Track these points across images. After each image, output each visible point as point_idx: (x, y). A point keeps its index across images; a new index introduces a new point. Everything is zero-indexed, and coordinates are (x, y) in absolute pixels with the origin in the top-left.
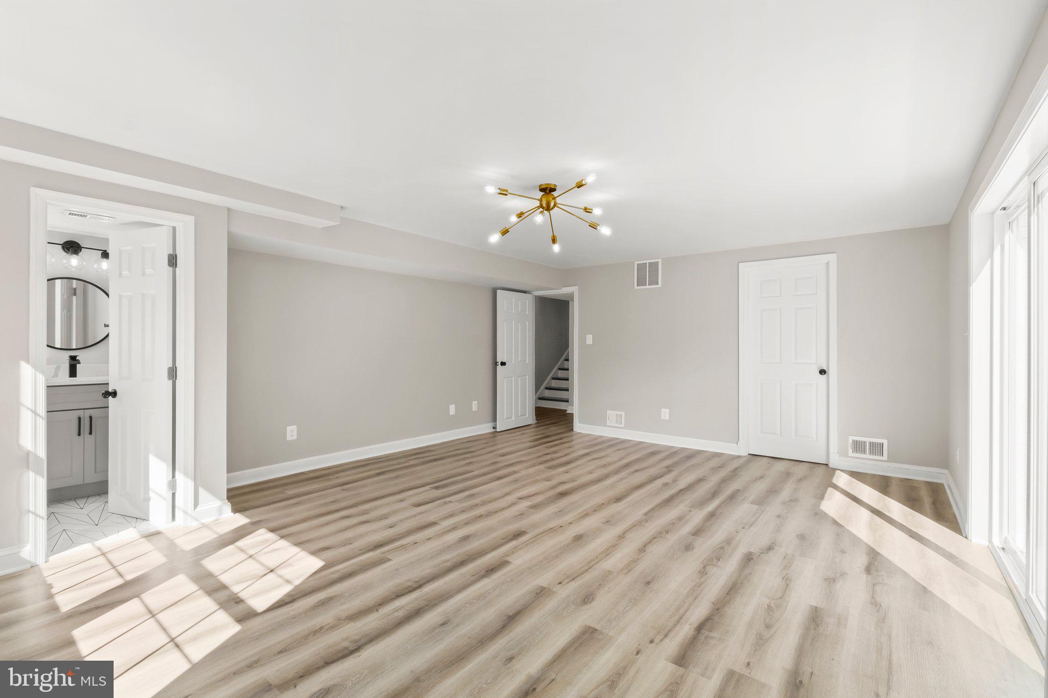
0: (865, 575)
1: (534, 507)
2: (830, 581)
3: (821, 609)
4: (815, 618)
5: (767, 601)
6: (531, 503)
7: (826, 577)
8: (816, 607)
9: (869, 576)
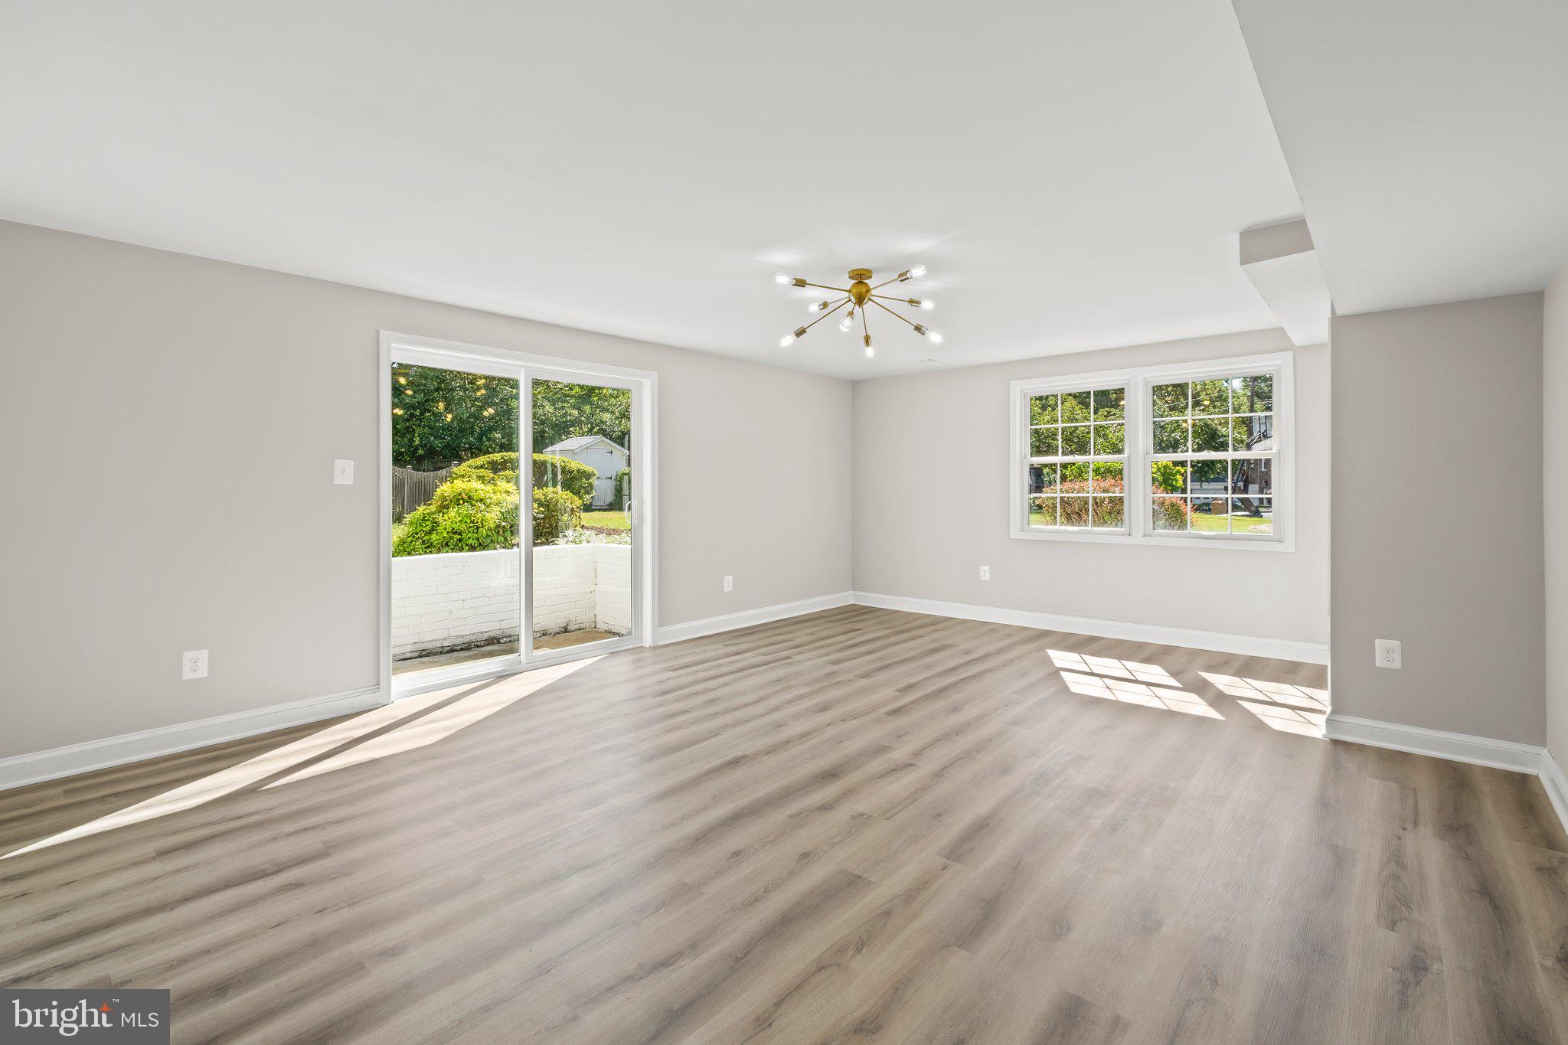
1: (881, 750)
6: (890, 755)
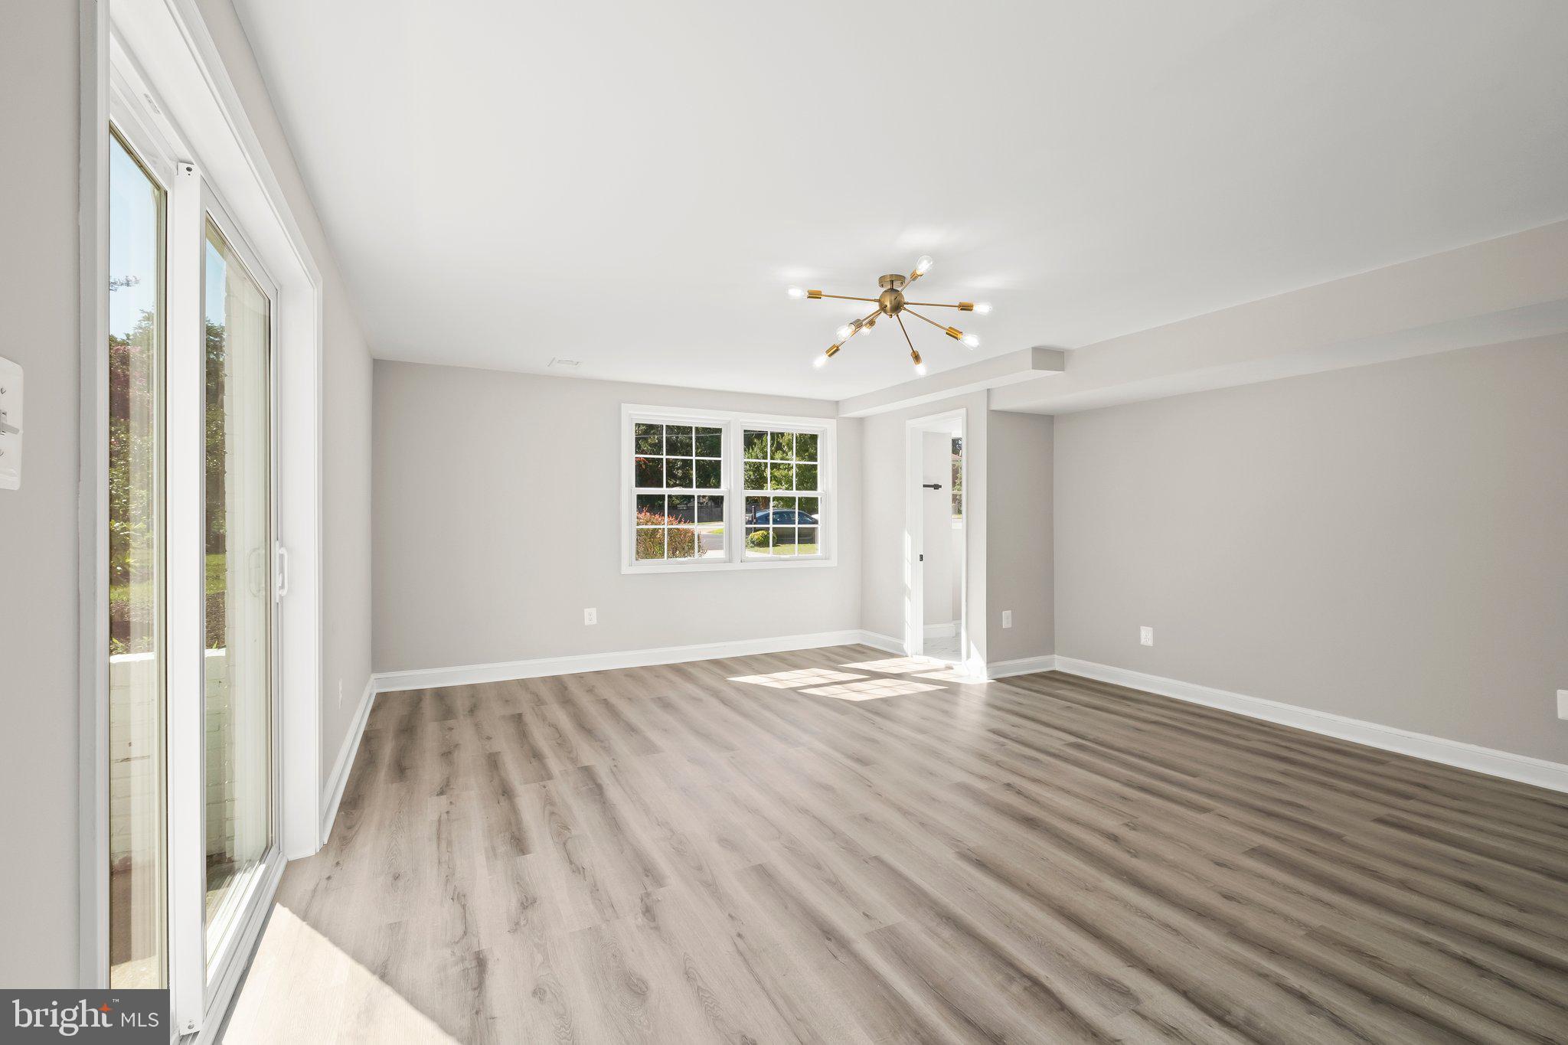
0: (483, 947)
2: (527, 903)
3: (519, 856)
4: (519, 843)
5: (574, 832)
7: (536, 905)
8: (524, 854)
9: (477, 950)
